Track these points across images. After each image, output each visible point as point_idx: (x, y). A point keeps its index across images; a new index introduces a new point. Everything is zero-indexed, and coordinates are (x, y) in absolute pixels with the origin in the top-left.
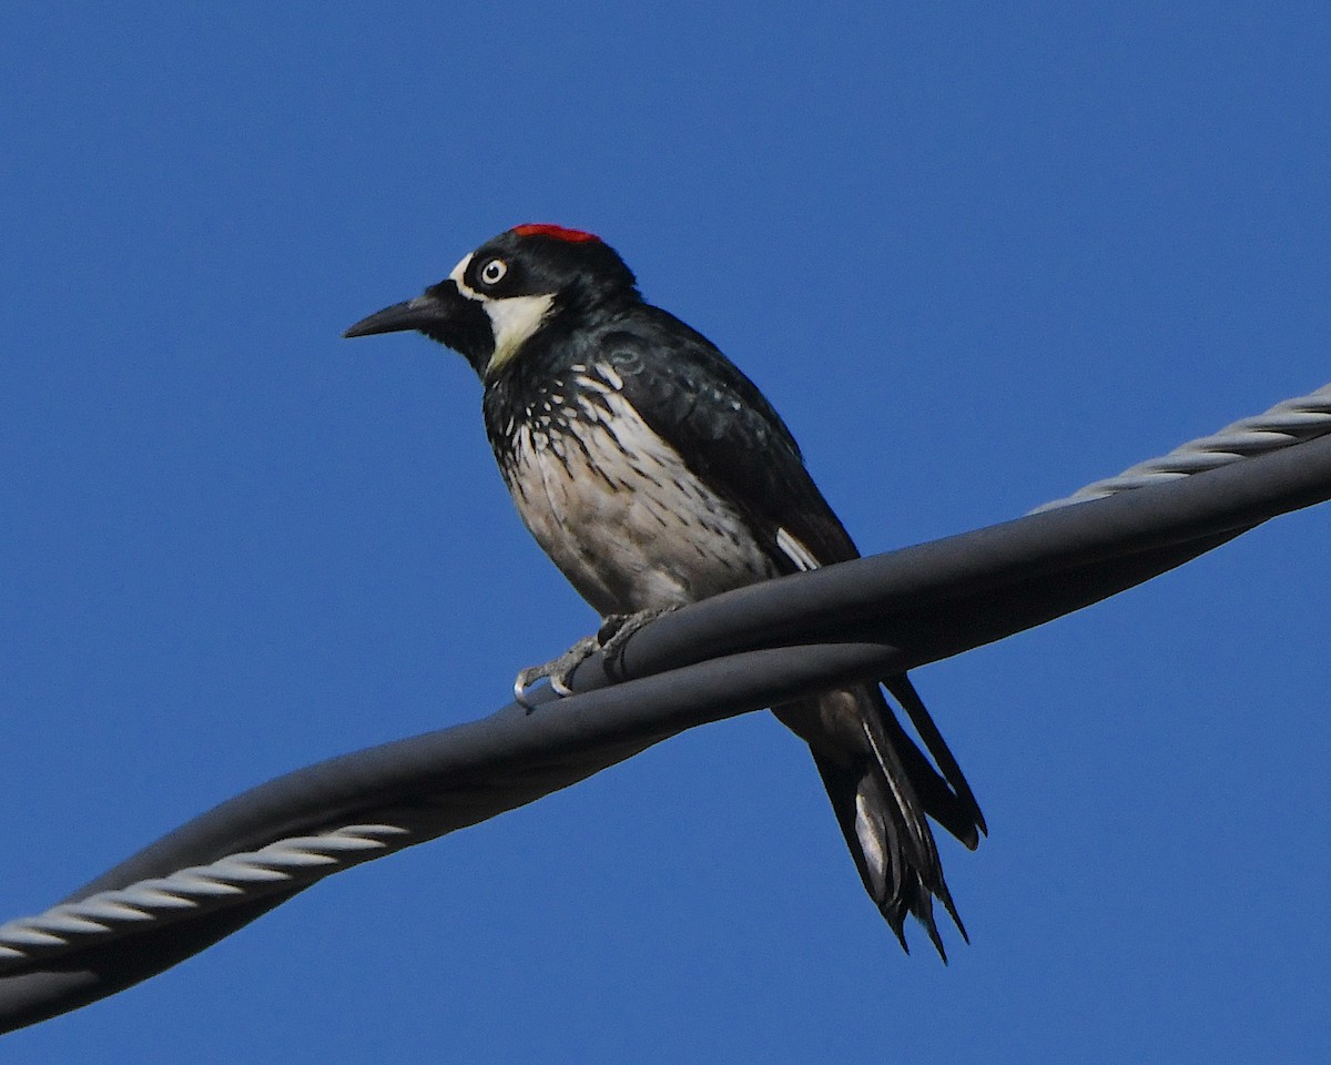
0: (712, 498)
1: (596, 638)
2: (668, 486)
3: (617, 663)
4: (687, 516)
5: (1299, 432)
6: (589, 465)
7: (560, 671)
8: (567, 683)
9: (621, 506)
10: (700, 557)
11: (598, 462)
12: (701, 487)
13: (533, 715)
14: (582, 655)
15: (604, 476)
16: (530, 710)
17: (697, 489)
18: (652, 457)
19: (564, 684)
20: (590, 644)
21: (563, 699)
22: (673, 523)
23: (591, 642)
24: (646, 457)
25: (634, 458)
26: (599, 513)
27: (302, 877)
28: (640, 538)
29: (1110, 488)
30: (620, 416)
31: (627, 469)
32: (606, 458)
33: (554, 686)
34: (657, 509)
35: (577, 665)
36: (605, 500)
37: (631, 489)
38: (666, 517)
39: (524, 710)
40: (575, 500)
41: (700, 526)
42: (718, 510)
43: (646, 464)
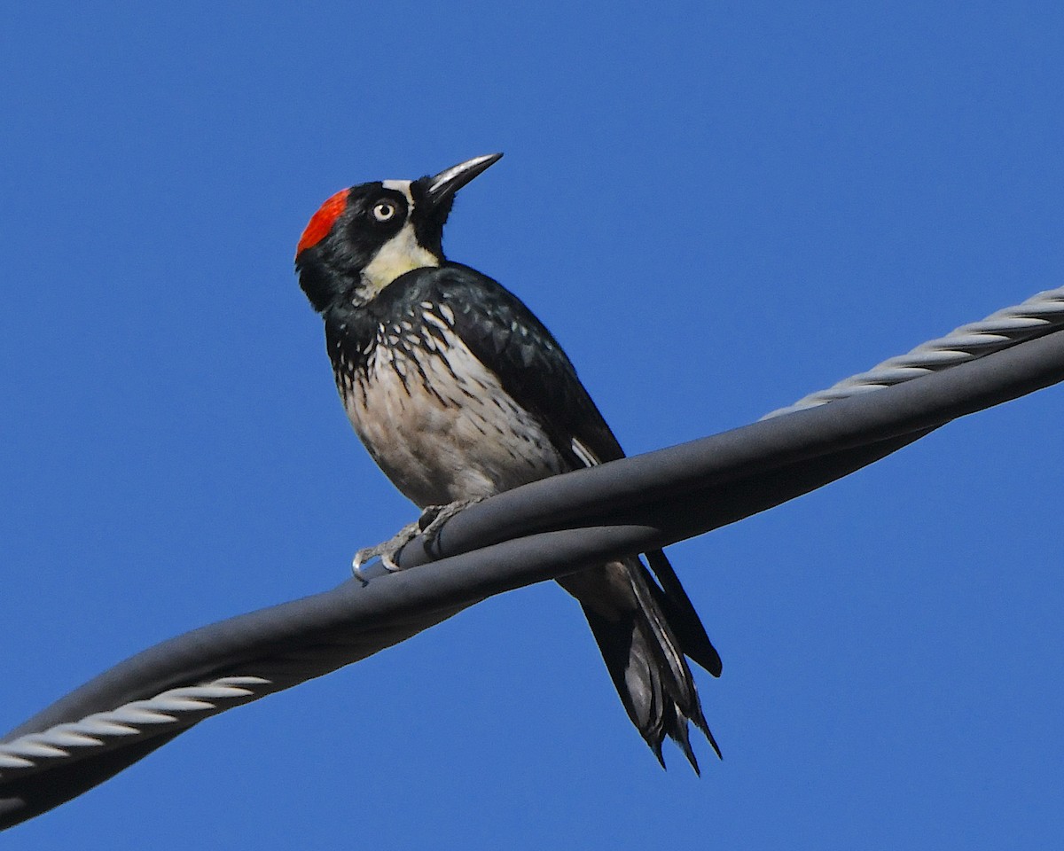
0: (521, 411)
1: (417, 525)
2: (488, 402)
3: (435, 544)
4: (502, 427)
5: (975, 350)
6: (425, 386)
7: (389, 551)
8: (396, 560)
9: (449, 419)
10: (511, 459)
11: (434, 384)
12: (513, 403)
13: (368, 587)
14: (407, 538)
15: (437, 394)
16: (365, 583)
17: (510, 405)
18: (476, 380)
19: (393, 562)
20: (413, 529)
21: (393, 574)
22: (492, 432)
23: (413, 528)
24: (473, 381)
25: (464, 382)
26: (430, 424)
27: (186, 719)
28: (464, 444)
29: (825, 398)
30: (453, 348)
31: (456, 389)
32: (440, 381)
33: (385, 564)
34: (479, 422)
35: (403, 546)
36: (437, 414)
37: (459, 406)
38: (485, 427)
39: (361, 583)
40: (410, 413)
41: (511, 433)
42: (525, 421)
43: (473, 387)
